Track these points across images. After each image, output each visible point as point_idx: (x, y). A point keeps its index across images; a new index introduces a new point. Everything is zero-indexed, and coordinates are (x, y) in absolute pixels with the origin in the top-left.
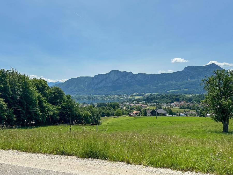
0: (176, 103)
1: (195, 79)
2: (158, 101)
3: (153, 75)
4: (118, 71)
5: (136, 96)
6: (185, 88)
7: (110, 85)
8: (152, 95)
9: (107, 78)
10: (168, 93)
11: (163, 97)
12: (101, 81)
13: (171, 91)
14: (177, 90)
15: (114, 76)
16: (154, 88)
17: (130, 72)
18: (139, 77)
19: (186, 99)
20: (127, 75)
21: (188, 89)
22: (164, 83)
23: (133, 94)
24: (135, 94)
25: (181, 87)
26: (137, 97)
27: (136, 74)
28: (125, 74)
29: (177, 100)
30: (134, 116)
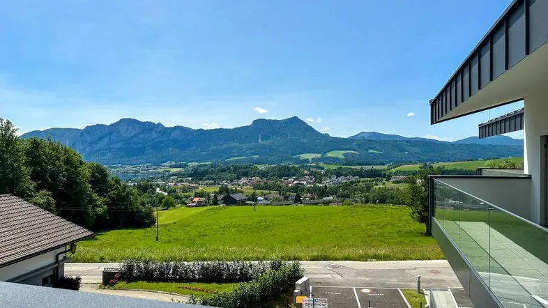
0: (244, 180)
1: (269, 141)
2: (214, 176)
3: (201, 131)
4: (135, 121)
5: (171, 167)
6: (254, 155)
7: (117, 146)
8: (200, 166)
9: (110, 134)
10: (228, 162)
11: (223, 171)
12: (101, 138)
13: (232, 159)
14: (242, 158)
15: (127, 129)
16: (202, 153)
17: (160, 124)
18: (176, 134)
19: (259, 173)
20: (152, 129)
21: (258, 156)
22: (221, 145)
23: (165, 164)
24: (168, 163)
25: (247, 152)
26: (174, 170)
27: (170, 128)
28: (149, 127)
29: (246, 175)
30: (196, 206)
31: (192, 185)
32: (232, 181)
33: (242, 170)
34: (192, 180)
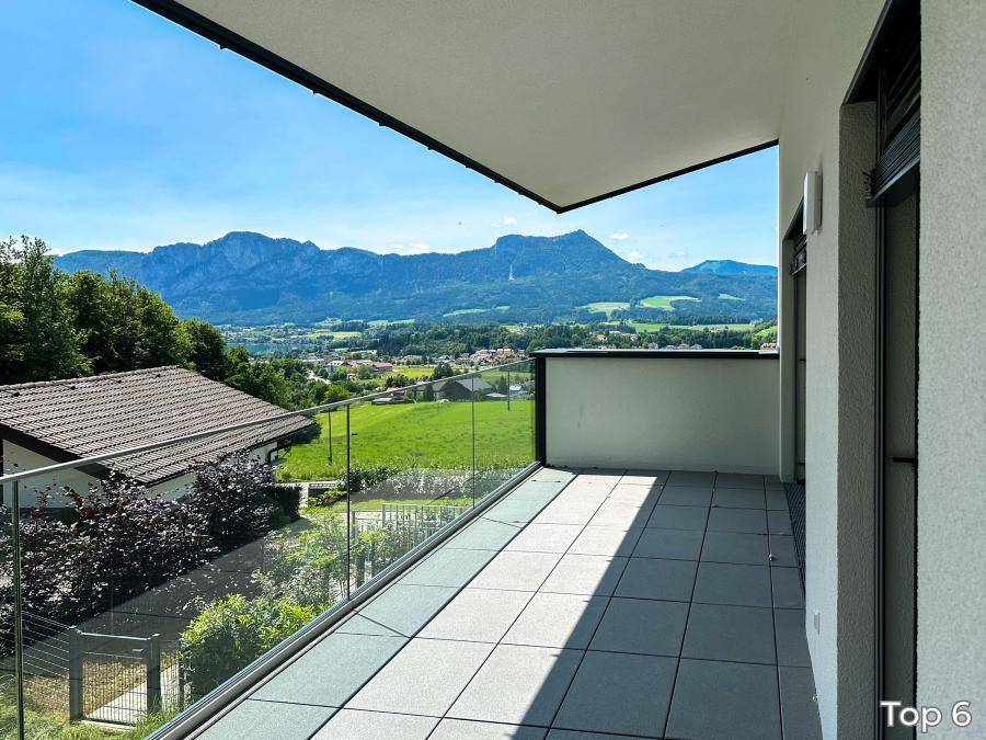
0: (481, 354)
1: (530, 277)
2: (422, 347)
3: (393, 259)
4: (259, 238)
5: (334, 329)
6: (498, 305)
7: (221, 287)
8: (394, 328)
9: (209, 262)
10: (447, 321)
11: (440, 336)
12: (186, 273)
13: (456, 313)
14: (475, 311)
15: (242, 254)
16: (397, 302)
17: (309, 244)
18: (342, 263)
19: (511, 340)
20: (294, 253)
21: (506, 308)
22: (434, 286)
23: (322, 324)
24: (328, 322)
25: (486, 300)
26: (340, 336)
27: (330, 252)
28: (288, 250)
29: (484, 343)
30: (391, 403)
31: (378, 365)
32: (457, 356)
33: (477, 335)
34: (379, 354)
